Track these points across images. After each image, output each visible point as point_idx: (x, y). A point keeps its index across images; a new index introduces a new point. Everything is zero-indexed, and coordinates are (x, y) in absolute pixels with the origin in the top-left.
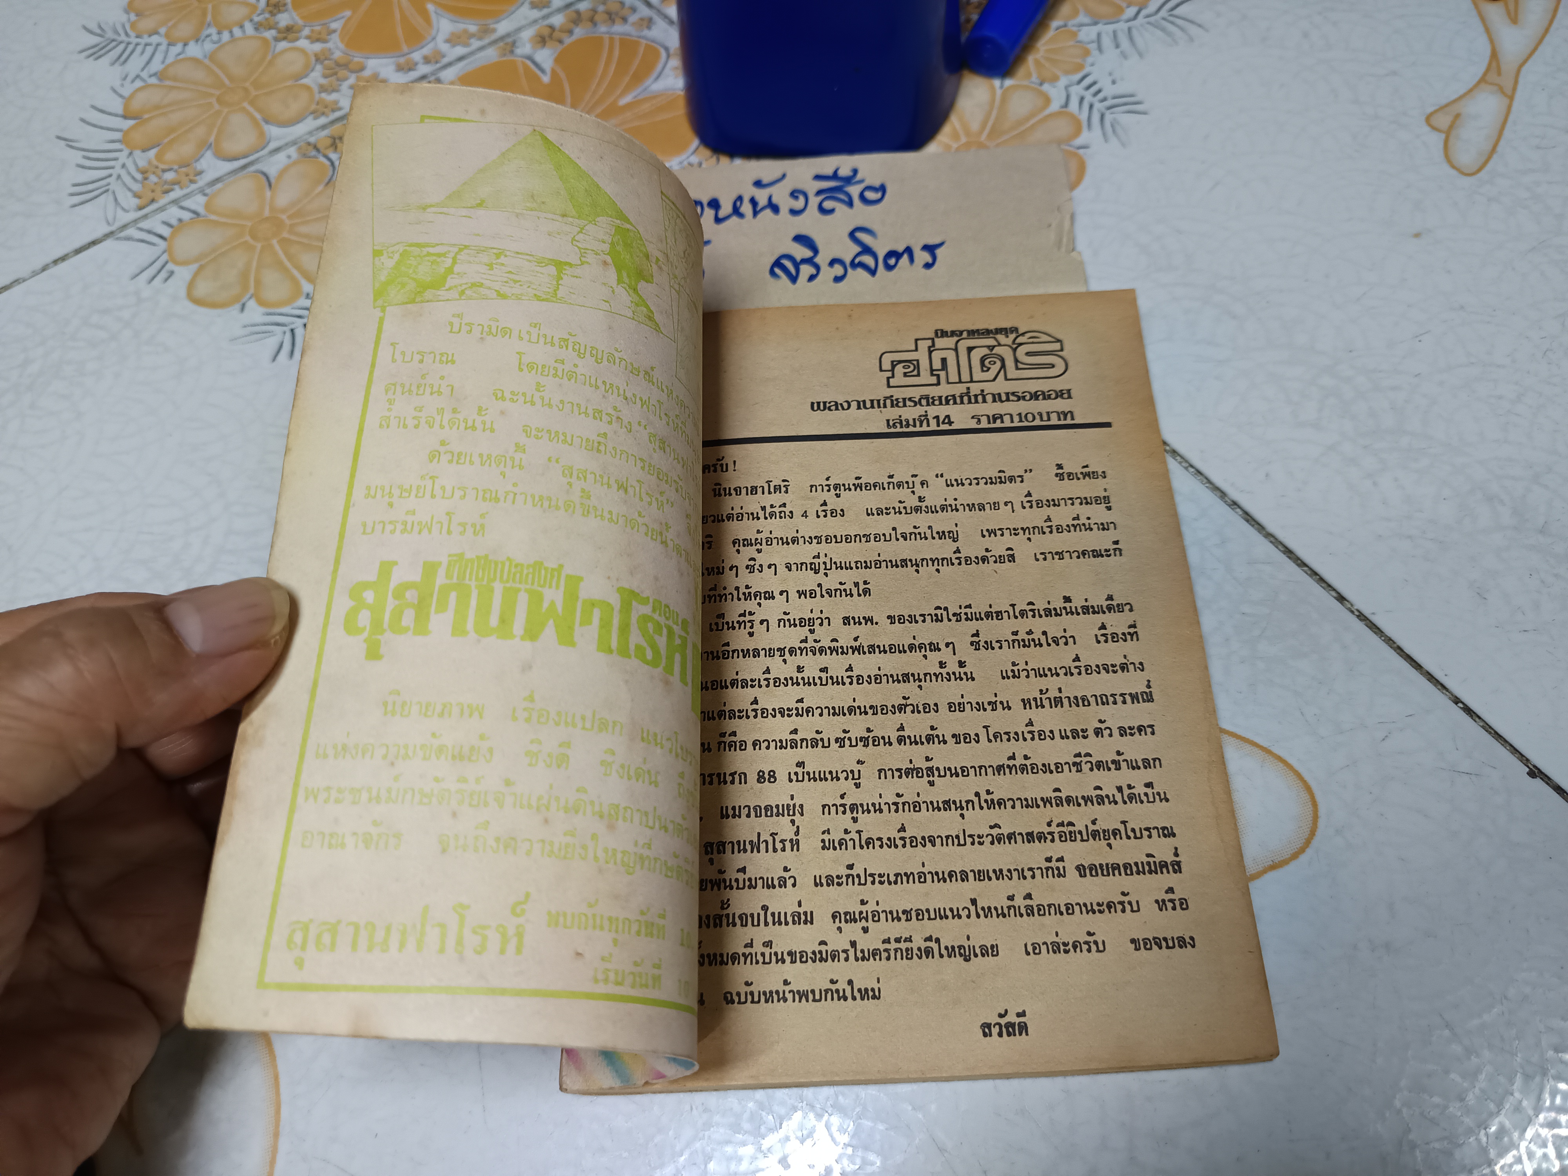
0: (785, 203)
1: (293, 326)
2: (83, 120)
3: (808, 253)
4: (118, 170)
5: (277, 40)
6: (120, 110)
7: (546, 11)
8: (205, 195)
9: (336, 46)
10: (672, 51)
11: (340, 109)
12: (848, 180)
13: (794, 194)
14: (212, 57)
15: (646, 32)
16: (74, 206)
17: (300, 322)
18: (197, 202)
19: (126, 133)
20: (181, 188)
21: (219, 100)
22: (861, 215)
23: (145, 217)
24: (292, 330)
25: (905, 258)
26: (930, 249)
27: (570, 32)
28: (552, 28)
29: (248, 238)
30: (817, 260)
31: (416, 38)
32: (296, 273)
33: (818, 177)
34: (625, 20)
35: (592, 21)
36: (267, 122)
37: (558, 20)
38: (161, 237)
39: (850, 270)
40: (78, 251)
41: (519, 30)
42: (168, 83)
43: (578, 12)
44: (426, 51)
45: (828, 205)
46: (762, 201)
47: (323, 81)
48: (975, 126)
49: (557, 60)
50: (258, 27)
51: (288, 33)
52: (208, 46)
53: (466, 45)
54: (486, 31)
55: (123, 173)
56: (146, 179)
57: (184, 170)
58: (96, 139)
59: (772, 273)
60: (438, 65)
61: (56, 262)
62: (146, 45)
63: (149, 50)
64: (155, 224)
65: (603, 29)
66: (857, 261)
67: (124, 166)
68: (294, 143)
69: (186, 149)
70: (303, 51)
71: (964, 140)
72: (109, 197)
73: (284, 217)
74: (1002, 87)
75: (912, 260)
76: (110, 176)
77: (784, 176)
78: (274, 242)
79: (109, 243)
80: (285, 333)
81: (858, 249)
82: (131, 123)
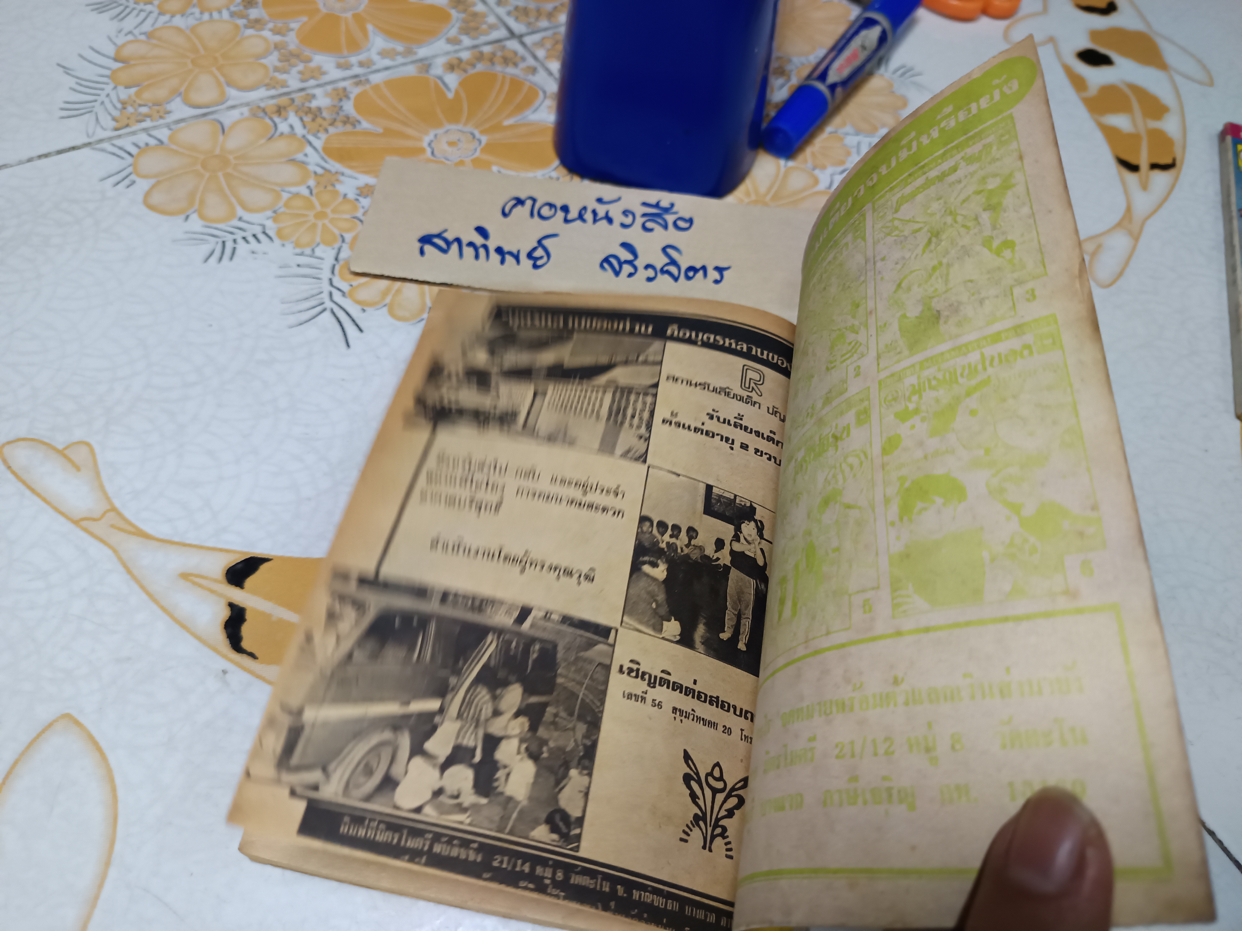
0: (618, 218)
1: (224, 239)
2: (81, 56)
3: (630, 257)
4: (103, 98)
5: (246, 27)
6: (112, 53)
7: (457, 47)
8: (170, 129)
9: (292, 41)
10: (548, 94)
11: (288, 87)
12: (667, 210)
13: (626, 213)
14: (193, 29)
15: (530, 77)
16: (63, 118)
17: (231, 237)
18: (163, 134)
19: (114, 72)
20: (152, 120)
21: (193, 61)
22: (672, 236)
23: (119, 136)
24: (224, 242)
25: (701, 273)
26: (720, 270)
27: (473, 66)
28: (460, 60)
29: (199, 167)
30: (636, 263)
31: (355, 46)
32: (234, 200)
33: (645, 204)
34: (515, 65)
35: (491, 61)
36: (229, 84)
37: (465, 55)
38: (130, 154)
39: (659, 275)
40: (60, 152)
41: (435, 56)
42: (154, 41)
43: (481, 53)
44: (362, 57)
45: (649, 225)
46: (601, 213)
47: (278, 64)
48: (763, 189)
49: (462, 84)
50: (233, 14)
51: (257, 24)
52: (191, 21)
53: (393, 59)
54: (409, 52)
55: (107, 101)
56: (125, 108)
57: (156, 108)
58: (89, 72)
59: (602, 266)
60: (369, 70)
61: (40, 157)
62: (141, 11)
63: (143, 15)
64: (127, 143)
65: (498, 68)
66: (665, 269)
67: (108, 95)
68: (247, 104)
69: (161, 93)
70: (265, 39)
71: (753, 197)
72: (92, 117)
73: (231, 157)
74: (785, 166)
75: (705, 275)
76: (95, 101)
77: (619, 199)
78: (220, 174)
79: (86, 151)
80: (217, 243)
81: (666, 260)
82: (118, 65)
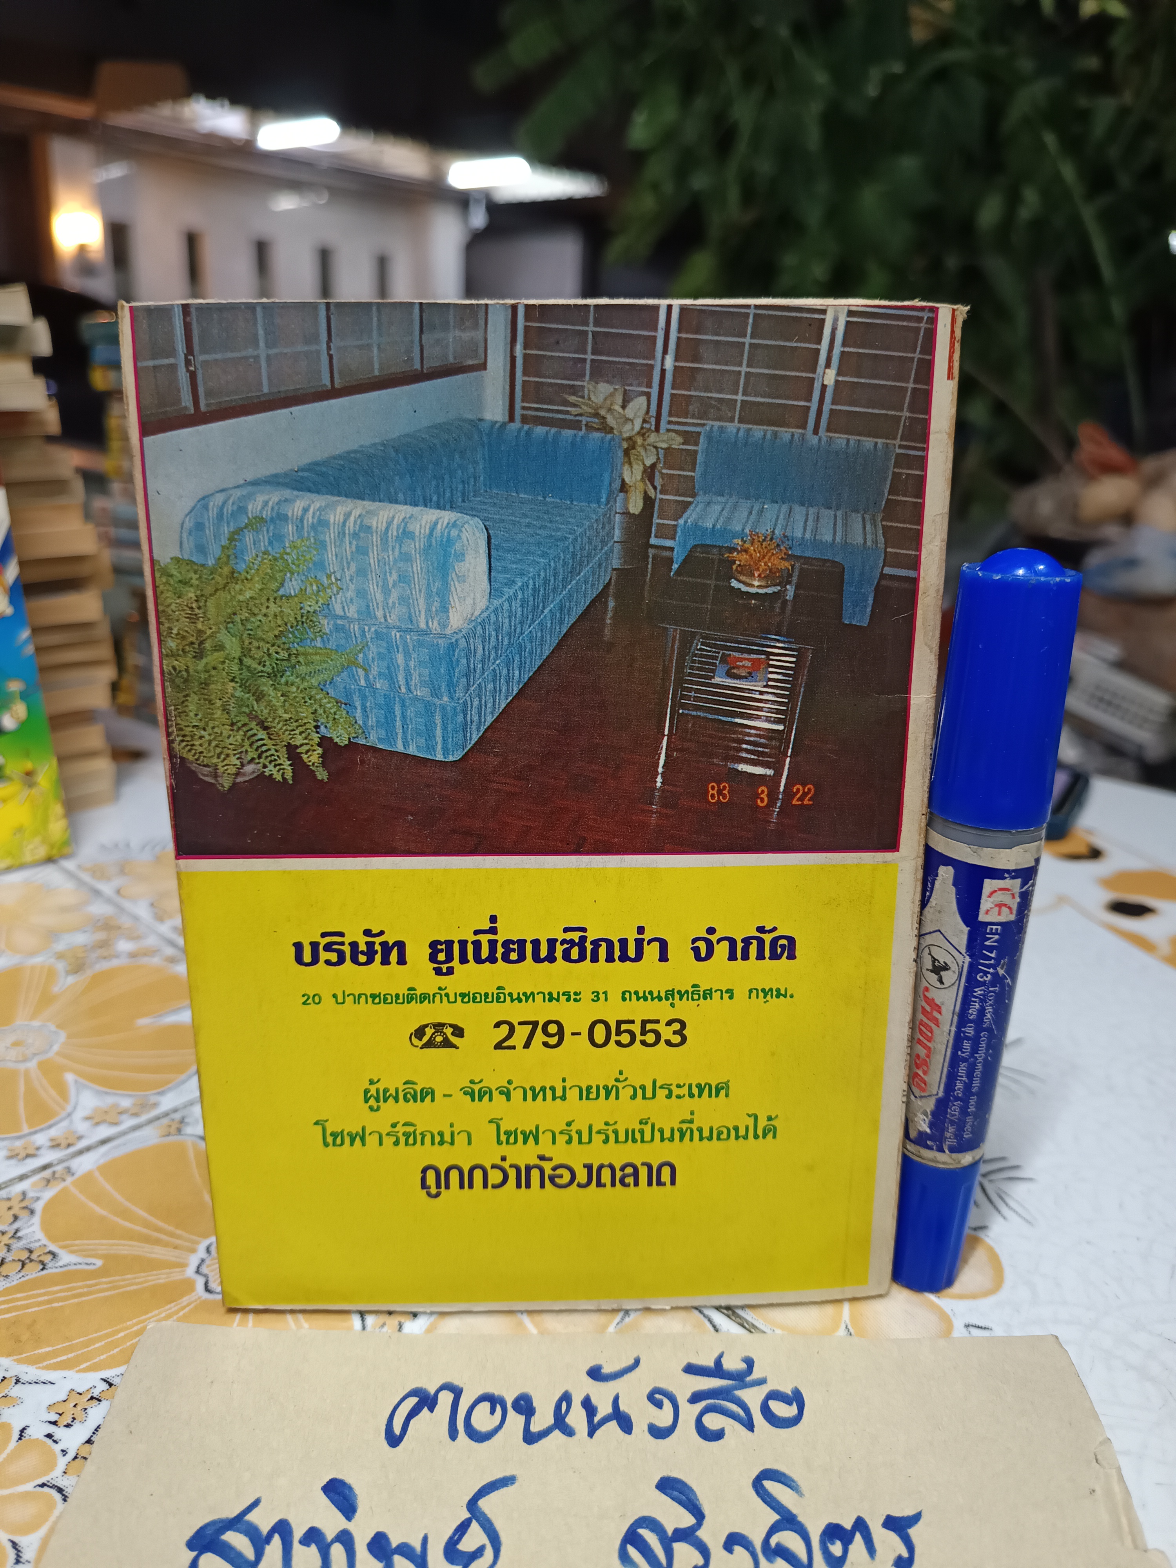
12: (741, 1378)
13: (656, 1397)
25: (858, 1541)
26: (899, 1526)
33: (691, 1369)
45: (713, 1421)
46: (604, 1409)
77: (635, 1363)
